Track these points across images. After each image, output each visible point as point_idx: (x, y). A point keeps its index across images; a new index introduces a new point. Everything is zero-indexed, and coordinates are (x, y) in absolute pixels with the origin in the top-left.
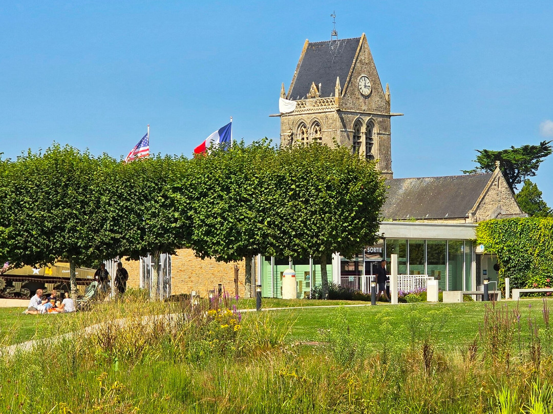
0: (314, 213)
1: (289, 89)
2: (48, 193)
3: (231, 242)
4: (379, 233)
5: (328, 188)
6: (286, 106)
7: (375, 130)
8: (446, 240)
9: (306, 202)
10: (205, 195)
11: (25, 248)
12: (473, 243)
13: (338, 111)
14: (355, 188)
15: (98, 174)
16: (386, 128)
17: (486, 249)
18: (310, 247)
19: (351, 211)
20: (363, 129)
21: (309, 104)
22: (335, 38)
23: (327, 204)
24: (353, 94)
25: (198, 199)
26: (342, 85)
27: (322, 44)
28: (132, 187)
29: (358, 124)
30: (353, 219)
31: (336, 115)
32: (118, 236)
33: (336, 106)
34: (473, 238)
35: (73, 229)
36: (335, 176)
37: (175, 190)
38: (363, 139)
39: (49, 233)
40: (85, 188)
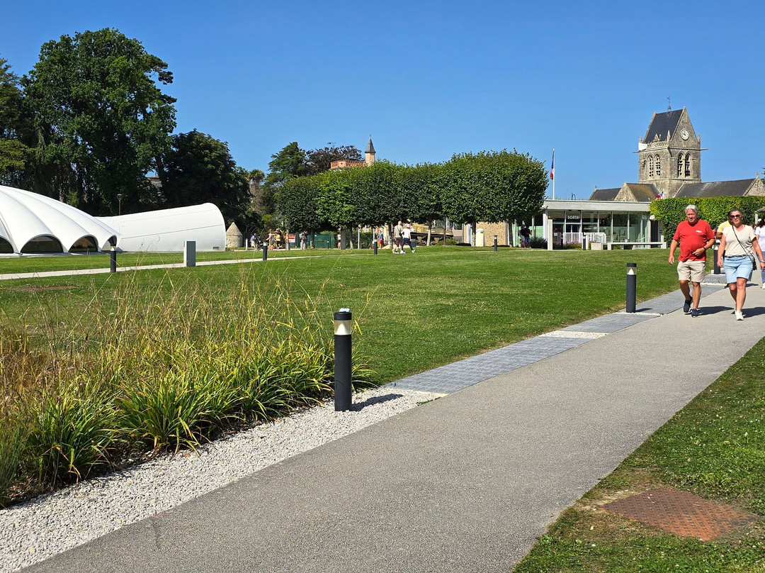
0: (497, 194)
1: (644, 138)
2: (371, 186)
3: (460, 212)
4: (544, 206)
5: (505, 178)
6: (642, 146)
7: (690, 158)
8: (628, 212)
9: (493, 187)
10: (446, 185)
11: (364, 217)
12: (648, 214)
13: (669, 148)
14: (522, 179)
15: (397, 175)
16: (697, 156)
17: (656, 216)
18: (496, 215)
19: (519, 192)
20: (683, 157)
21: (654, 146)
22: (669, 110)
23: (504, 189)
24: (677, 139)
25: (443, 188)
26: (671, 135)
27: (662, 114)
28: (412, 182)
29: (680, 155)
30: (521, 197)
31: (667, 151)
32: (407, 210)
33: (667, 146)
34: (649, 210)
35: (384, 207)
36: (508, 172)
37: (433, 183)
38: (683, 163)
39: (374, 209)
40: (389, 183)
